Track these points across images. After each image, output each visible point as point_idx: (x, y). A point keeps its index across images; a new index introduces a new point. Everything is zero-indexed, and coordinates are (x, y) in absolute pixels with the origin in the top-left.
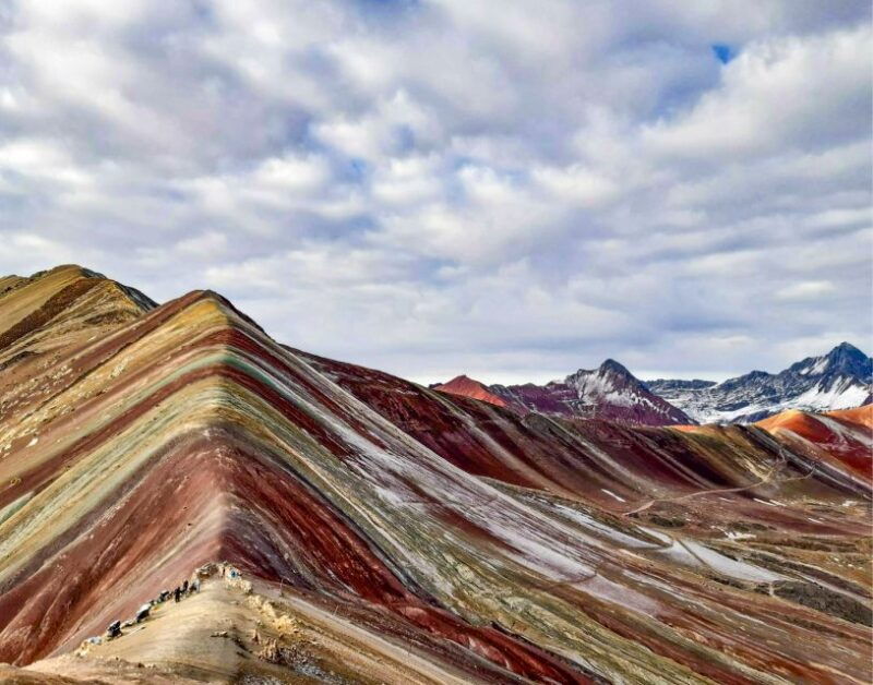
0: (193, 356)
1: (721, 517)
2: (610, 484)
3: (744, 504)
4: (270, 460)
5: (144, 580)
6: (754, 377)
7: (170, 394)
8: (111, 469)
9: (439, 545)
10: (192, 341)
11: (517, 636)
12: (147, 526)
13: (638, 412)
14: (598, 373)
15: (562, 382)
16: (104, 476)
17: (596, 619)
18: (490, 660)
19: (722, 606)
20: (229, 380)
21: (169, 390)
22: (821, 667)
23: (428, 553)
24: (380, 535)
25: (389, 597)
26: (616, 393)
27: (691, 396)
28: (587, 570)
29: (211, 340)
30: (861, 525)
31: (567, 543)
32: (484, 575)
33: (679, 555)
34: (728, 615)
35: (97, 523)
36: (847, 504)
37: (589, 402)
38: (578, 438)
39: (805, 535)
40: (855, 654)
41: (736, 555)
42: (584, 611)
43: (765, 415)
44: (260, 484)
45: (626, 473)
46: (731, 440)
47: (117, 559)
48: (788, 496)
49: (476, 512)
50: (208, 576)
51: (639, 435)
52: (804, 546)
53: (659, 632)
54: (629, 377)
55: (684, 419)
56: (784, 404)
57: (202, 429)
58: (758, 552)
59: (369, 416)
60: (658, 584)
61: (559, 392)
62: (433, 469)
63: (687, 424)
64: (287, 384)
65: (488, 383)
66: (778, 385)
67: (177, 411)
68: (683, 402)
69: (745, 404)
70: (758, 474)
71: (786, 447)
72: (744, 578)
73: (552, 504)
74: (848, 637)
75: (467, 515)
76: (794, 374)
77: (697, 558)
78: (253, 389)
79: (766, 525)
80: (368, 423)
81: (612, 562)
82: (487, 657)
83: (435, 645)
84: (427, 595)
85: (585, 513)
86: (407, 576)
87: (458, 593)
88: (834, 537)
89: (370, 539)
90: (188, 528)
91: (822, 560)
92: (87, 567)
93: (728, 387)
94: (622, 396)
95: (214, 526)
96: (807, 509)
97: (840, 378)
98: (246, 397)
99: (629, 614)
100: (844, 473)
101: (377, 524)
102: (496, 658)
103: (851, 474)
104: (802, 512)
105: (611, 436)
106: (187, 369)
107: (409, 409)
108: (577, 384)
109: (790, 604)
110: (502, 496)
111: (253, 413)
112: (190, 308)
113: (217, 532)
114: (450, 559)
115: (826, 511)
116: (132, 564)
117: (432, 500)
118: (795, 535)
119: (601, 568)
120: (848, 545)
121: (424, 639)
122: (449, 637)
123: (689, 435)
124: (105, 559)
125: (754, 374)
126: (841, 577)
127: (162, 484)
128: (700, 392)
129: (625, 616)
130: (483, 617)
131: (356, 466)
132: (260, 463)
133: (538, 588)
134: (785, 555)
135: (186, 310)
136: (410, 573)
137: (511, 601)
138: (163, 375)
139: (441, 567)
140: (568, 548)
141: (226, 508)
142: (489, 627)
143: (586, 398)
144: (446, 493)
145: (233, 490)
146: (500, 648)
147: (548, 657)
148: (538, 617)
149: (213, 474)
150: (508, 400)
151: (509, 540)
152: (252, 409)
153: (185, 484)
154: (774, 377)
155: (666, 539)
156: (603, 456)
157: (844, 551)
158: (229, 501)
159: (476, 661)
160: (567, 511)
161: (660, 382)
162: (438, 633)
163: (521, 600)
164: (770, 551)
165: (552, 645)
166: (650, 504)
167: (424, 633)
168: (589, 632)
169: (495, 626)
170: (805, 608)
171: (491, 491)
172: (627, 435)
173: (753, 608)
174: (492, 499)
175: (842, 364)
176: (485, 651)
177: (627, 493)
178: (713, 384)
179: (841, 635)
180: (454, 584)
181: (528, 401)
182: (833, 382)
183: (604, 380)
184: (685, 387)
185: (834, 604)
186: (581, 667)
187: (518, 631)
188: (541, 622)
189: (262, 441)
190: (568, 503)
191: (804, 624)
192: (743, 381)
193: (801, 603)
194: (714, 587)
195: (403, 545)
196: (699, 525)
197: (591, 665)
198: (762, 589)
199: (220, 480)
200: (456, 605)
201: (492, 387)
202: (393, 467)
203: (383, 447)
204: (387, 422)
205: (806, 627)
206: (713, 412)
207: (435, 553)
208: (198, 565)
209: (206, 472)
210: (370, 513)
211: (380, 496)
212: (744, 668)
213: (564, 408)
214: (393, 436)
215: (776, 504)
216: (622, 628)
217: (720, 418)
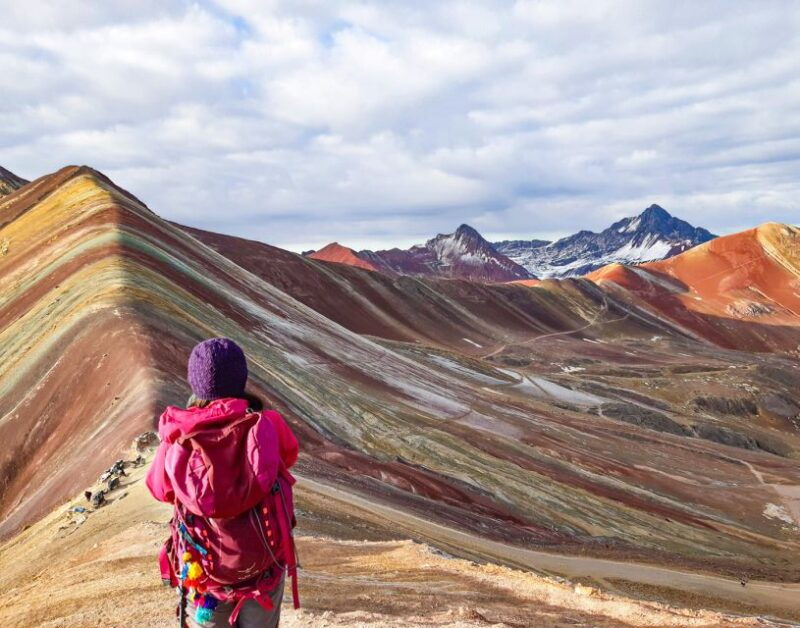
0: (84, 235)
1: (558, 355)
2: (469, 333)
3: (576, 343)
4: (183, 334)
5: (80, 452)
6: (583, 236)
7: (69, 275)
8: (21, 351)
9: (346, 398)
10: (78, 220)
11: (417, 466)
12: (71, 403)
13: (489, 269)
14: (454, 237)
15: (424, 246)
16: (15, 358)
17: (476, 446)
18: (399, 487)
19: (566, 427)
20: (128, 259)
21: (66, 271)
22: (642, 467)
23: (337, 406)
24: (295, 394)
25: (310, 446)
26: (469, 254)
27: (531, 254)
28: (464, 408)
29: (98, 218)
30: (665, 355)
31: (446, 386)
32: (386, 420)
33: (528, 388)
34: (572, 434)
35: (19, 404)
36: (655, 339)
37: (446, 263)
38: (443, 297)
39: (623, 365)
40: (665, 455)
41: (571, 384)
42: (467, 441)
43: (589, 268)
44: (178, 357)
45: (483, 324)
46: (566, 291)
47: (47, 436)
48: (610, 335)
49: (371, 367)
50: (147, 444)
51: (493, 292)
52: (622, 374)
53: (524, 452)
54: (480, 239)
55: (525, 274)
56: (605, 258)
57: (112, 308)
58: (587, 381)
59: (265, 287)
60: (519, 414)
61: (421, 255)
62: (330, 333)
63: (527, 278)
64: (185, 262)
65: (358, 250)
66: (600, 243)
67: (79, 292)
68: (524, 260)
69: (574, 259)
70: (586, 318)
71: (609, 295)
72: (578, 402)
73: (426, 355)
74: (659, 443)
75: (365, 370)
76: (614, 232)
77: (542, 389)
78: (154, 268)
79: (593, 359)
80: (266, 295)
81: (482, 399)
82: (396, 486)
83: (355, 480)
84: (342, 440)
85: (452, 360)
86: (323, 427)
87: (366, 437)
88: (644, 366)
89: (286, 398)
90: (115, 402)
91: (636, 385)
92: (18, 444)
93: (561, 245)
94: (475, 256)
95: (142, 399)
96: (624, 345)
97: (650, 234)
98: (148, 276)
99: (500, 440)
100: (652, 314)
101: (291, 386)
102: (404, 485)
103: (657, 314)
104: (620, 347)
105: (469, 293)
106: (80, 249)
107: (290, 277)
108: (436, 247)
109: (615, 422)
110: (389, 351)
111: (159, 291)
112: (67, 184)
113: (147, 403)
114: (356, 409)
115: (639, 345)
116: (64, 439)
117: (334, 360)
118: (615, 366)
119: (474, 405)
120: (654, 372)
121: (346, 478)
122: (365, 473)
123: (533, 289)
124: (35, 436)
125: (583, 234)
126: (650, 397)
127: (80, 363)
128: (538, 251)
129: (498, 442)
130: (389, 454)
131: (263, 335)
132: (176, 339)
133: (429, 426)
134: (608, 383)
135: (64, 187)
136: (324, 425)
137: (409, 439)
138: (54, 256)
139: (349, 417)
140: (448, 391)
141: (151, 381)
142: (395, 461)
143: (444, 259)
144: (345, 354)
145: (154, 364)
146: (407, 477)
147: (444, 480)
148: (432, 449)
149: (131, 351)
150: (376, 264)
151: (401, 389)
152: (158, 287)
153: (104, 362)
154: (597, 235)
155: (516, 376)
156: (463, 311)
157: (652, 377)
158: (152, 375)
159: (390, 490)
160: (439, 360)
161: (506, 243)
162: (355, 471)
163: (418, 437)
164: (596, 380)
165: (446, 470)
166: (502, 348)
167: (343, 471)
168: (473, 457)
169: (399, 460)
170: (626, 423)
171: (380, 348)
172: (482, 291)
173: (590, 427)
174: (382, 355)
175: (652, 222)
176: (395, 481)
177: (483, 339)
178: (549, 243)
179: (655, 442)
180: (362, 429)
181: (394, 264)
182: (644, 238)
183: (459, 243)
184: (526, 246)
185: (648, 419)
186: (470, 485)
187: (418, 462)
188: (434, 452)
189: (172, 317)
190: (439, 353)
191: (628, 436)
192: (573, 240)
193: (623, 419)
194: (558, 411)
195: (315, 402)
196: (542, 363)
197: (477, 483)
198: (593, 411)
199: (139, 355)
200: (366, 447)
201: (361, 252)
202: (294, 333)
203: (284, 316)
204: (281, 293)
205: (629, 438)
206: (548, 267)
207: (343, 406)
208: (136, 434)
209: (124, 350)
210: (283, 376)
211: (289, 361)
212: (588, 474)
213: (425, 270)
214: (290, 305)
215: (600, 342)
216: (497, 451)
217: (554, 271)
